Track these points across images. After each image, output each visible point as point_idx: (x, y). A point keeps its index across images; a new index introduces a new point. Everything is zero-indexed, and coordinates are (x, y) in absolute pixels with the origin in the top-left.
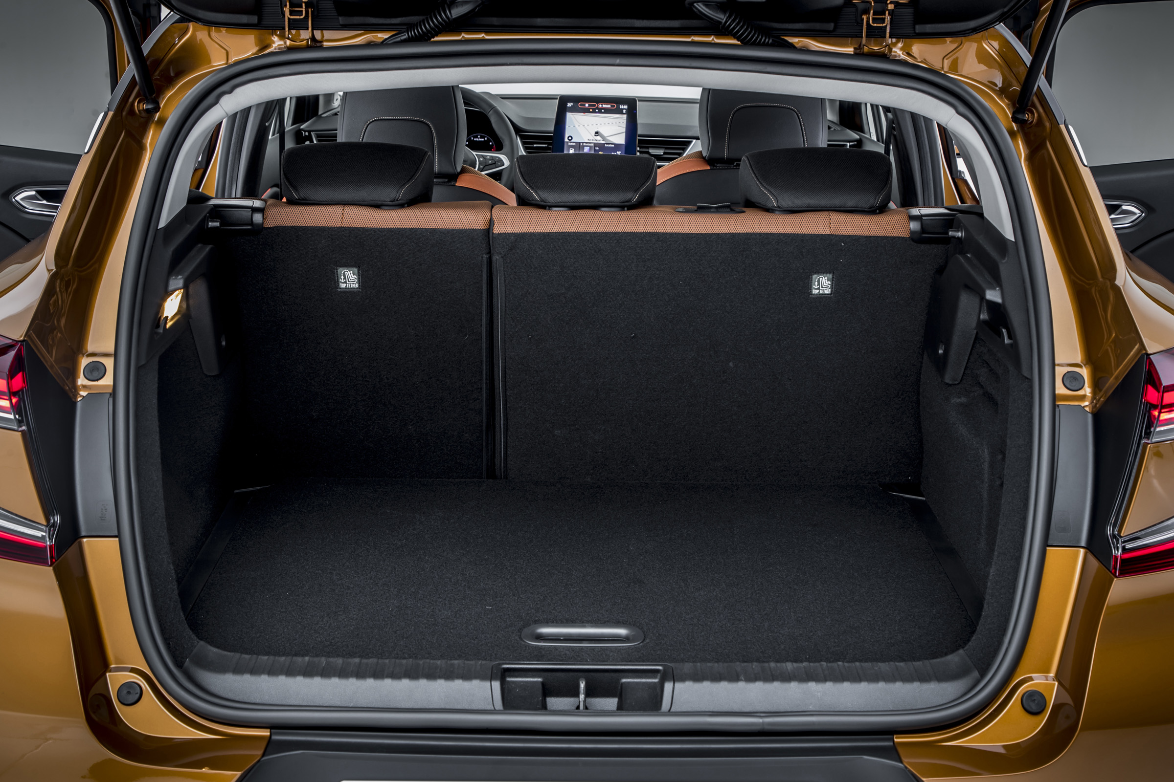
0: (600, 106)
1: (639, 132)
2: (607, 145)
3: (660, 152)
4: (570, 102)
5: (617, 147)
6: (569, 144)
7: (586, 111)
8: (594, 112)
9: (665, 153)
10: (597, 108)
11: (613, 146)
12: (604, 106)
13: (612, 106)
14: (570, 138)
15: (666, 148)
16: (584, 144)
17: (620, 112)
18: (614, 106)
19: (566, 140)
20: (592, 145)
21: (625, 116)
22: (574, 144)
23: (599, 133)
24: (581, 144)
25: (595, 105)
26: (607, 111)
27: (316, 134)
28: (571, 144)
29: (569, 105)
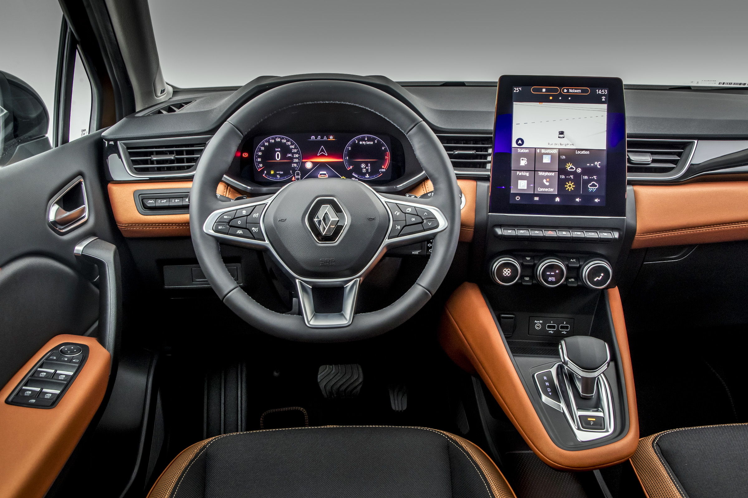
0: (565, 91)
1: (629, 130)
2: (579, 152)
3: (647, 159)
4: (517, 86)
5: (594, 154)
6: (519, 150)
7: (543, 99)
8: (556, 100)
9: (654, 161)
10: (561, 95)
11: (588, 152)
12: (571, 91)
13: (583, 91)
14: (520, 142)
15: (652, 153)
16: (543, 151)
17: (596, 100)
18: (586, 91)
19: (514, 145)
20: (556, 151)
21: (605, 106)
22: (527, 151)
23: (565, 133)
24: (538, 151)
25: (556, 90)
26: (576, 99)
27: (124, 144)
28: (522, 151)
29: (517, 90)
